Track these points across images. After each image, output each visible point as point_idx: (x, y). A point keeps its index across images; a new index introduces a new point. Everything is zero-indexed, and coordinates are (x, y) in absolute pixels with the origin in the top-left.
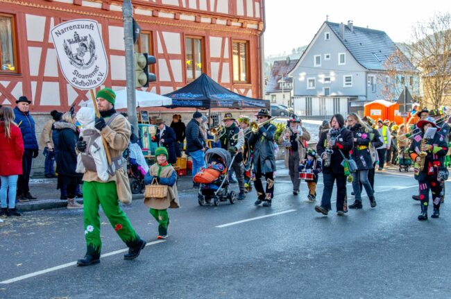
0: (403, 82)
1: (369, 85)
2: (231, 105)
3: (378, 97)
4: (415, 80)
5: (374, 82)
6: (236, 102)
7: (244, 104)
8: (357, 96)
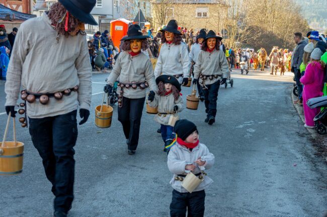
0: (139, 6)
1: (114, 7)
2: (4, 17)
3: (121, 17)
4: (147, 5)
5: (119, 5)
6: (8, 16)
7: (15, 18)
8: (106, 15)
